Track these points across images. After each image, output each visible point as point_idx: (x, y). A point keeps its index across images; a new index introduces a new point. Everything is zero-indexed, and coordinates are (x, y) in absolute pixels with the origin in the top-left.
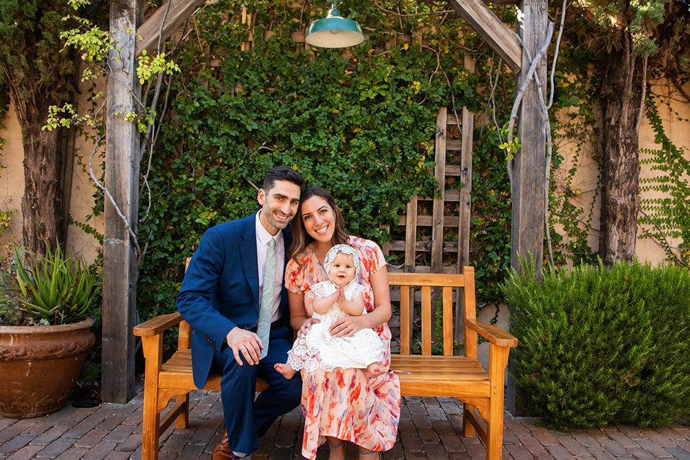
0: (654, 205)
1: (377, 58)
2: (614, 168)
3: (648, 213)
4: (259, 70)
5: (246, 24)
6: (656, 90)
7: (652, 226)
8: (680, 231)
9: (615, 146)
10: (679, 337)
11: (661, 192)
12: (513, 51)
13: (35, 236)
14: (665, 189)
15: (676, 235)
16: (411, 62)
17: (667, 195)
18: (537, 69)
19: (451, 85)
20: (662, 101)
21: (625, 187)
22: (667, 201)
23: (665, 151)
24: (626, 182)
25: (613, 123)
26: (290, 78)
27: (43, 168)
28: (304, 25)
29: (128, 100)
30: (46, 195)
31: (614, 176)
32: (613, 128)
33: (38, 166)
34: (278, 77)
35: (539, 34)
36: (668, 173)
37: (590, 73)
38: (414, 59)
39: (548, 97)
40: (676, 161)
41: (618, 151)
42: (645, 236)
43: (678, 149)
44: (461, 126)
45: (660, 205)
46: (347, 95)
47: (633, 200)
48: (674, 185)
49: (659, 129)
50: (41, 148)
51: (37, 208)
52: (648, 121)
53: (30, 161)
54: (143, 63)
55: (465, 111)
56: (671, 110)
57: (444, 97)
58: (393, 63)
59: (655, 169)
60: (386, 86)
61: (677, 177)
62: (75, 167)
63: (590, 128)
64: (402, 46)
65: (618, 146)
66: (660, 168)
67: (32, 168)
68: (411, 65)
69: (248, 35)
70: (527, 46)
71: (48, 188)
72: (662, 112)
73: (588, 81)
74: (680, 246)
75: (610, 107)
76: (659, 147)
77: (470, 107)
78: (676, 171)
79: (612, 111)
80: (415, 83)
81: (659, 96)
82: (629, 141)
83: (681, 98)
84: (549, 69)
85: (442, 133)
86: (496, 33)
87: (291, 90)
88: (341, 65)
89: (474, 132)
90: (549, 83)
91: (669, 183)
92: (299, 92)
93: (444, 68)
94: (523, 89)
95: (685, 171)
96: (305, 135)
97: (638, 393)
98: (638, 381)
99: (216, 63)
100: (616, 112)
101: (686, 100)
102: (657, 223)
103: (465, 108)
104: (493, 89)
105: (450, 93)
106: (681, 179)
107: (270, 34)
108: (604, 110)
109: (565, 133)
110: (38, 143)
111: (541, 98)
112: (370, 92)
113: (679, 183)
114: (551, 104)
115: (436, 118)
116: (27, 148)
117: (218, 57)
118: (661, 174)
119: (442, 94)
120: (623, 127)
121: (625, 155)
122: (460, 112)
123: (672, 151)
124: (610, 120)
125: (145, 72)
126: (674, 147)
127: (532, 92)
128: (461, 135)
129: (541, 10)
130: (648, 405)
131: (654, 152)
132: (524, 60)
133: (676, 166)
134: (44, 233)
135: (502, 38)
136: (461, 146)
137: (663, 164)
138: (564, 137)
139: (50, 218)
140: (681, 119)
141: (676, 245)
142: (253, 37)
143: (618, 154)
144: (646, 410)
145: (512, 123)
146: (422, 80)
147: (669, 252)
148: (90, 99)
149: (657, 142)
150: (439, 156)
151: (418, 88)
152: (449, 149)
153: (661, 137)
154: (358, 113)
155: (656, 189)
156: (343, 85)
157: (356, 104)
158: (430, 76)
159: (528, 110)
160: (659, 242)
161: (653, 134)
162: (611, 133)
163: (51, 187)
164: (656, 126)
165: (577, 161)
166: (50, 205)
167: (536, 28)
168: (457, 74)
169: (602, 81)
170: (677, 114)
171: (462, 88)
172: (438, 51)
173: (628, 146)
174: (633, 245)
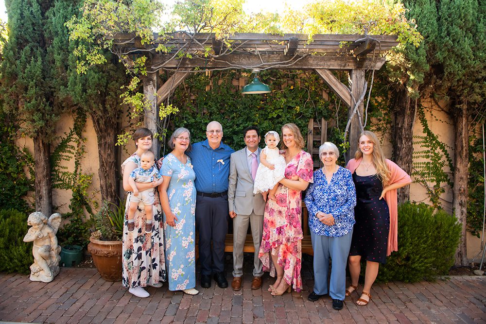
0: (422, 165)
1: (277, 94)
2: (400, 149)
3: (418, 170)
4: (216, 102)
5: (208, 76)
6: (424, 104)
7: (420, 176)
8: (435, 178)
9: (401, 139)
10: (423, 242)
11: (425, 158)
12: (347, 98)
13: (107, 190)
14: (428, 157)
15: (432, 181)
16: (294, 96)
17: (429, 160)
18: (359, 107)
19: (316, 107)
20: (428, 111)
21: (405, 160)
22: (429, 163)
23: (428, 137)
24: (405, 157)
25: (400, 126)
26: (232, 106)
27: (109, 155)
28: (238, 74)
29: (154, 127)
30: (111, 169)
31: (399, 154)
32: (400, 129)
33: (106, 154)
34: (226, 105)
35: (360, 89)
36: (429, 149)
37: (389, 96)
38: (296, 94)
39: (364, 122)
40: (434, 142)
41: (402, 141)
42: (417, 181)
43: (435, 136)
44: (321, 128)
45: (425, 165)
46: (262, 114)
47: (409, 166)
48: (433, 155)
49: (425, 125)
50: (107, 145)
51: (107, 175)
52: (420, 121)
53: (102, 152)
54: (162, 110)
55: (323, 120)
56: (432, 115)
57: (312, 114)
58: (285, 97)
59: (423, 146)
60: (282, 110)
61: (434, 151)
62: (122, 151)
63: (388, 126)
64: (290, 87)
65: (402, 138)
66: (425, 146)
67: (104, 155)
68: (294, 97)
69: (209, 82)
70: (354, 96)
71: (112, 165)
72: (427, 116)
73: (389, 101)
74: (435, 186)
75: (399, 118)
76: (425, 135)
77: (326, 118)
78: (434, 147)
79: (400, 119)
80: (297, 107)
81: (426, 108)
82: (407, 136)
83: (437, 109)
84: (365, 106)
85: (311, 132)
86: (338, 89)
87: (232, 112)
88: (258, 99)
89: (327, 130)
90: (365, 113)
91: (430, 154)
92: (237, 113)
93: (312, 98)
94: (351, 118)
95: (439, 147)
96: (240, 136)
97: (403, 268)
98: (403, 262)
99: (193, 98)
100: (401, 120)
101: (440, 110)
102: (423, 175)
103: (323, 119)
104: (337, 111)
105: (315, 111)
106: (436, 152)
107: (221, 82)
108: (396, 118)
109: (375, 129)
110: (106, 143)
111: (361, 122)
112: (274, 113)
113: (435, 154)
114: (365, 125)
115: (307, 125)
116: (100, 145)
117: (194, 94)
118: (426, 149)
119: (311, 113)
120: (405, 129)
121: (405, 143)
122: (320, 121)
123: (432, 137)
124: (398, 124)
125: (163, 114)
126: (433, 135)
127: (356, 119)
128: (321, 132)
129: (361, 76)
130: (408, 273)
131: (422, 138)
132: (352, 102)
133: (434, 144)
134: (111, 188)
135: (341, 91)
136: (320, 138)
137: (427, 144)
138: (375, 130)
139: (114, 180)
140: (437, 120)
141: (432, 186)
142: (212, 83)
143: (402, 143)
144: (407, 275)
145: (346, 134)
146: (300, 105)
147: (429, 190)
148: (128, 116)
149: (424, 132)
150: (309, 143)
151: (298, 110)
152: (315, 140)
153: (426, 130)
154: (268, 125)
155: (423, 157)
156: (259, 109)
157: (266, 119)
158: (305, 102)
159: (353, 128)
160: (423, 185)
161: (422, 128)
162: (399, 131)
163: (113, 164)
164: (424, 124)
165: (381, 143)
166: (113, 174)
167: (359, 86)
168: (318, 101)
169: (395, 102)
170: (435, 117)
171: (322, 110)
172: (308, 89)
173: (407, 139)
174: (408, 189)
